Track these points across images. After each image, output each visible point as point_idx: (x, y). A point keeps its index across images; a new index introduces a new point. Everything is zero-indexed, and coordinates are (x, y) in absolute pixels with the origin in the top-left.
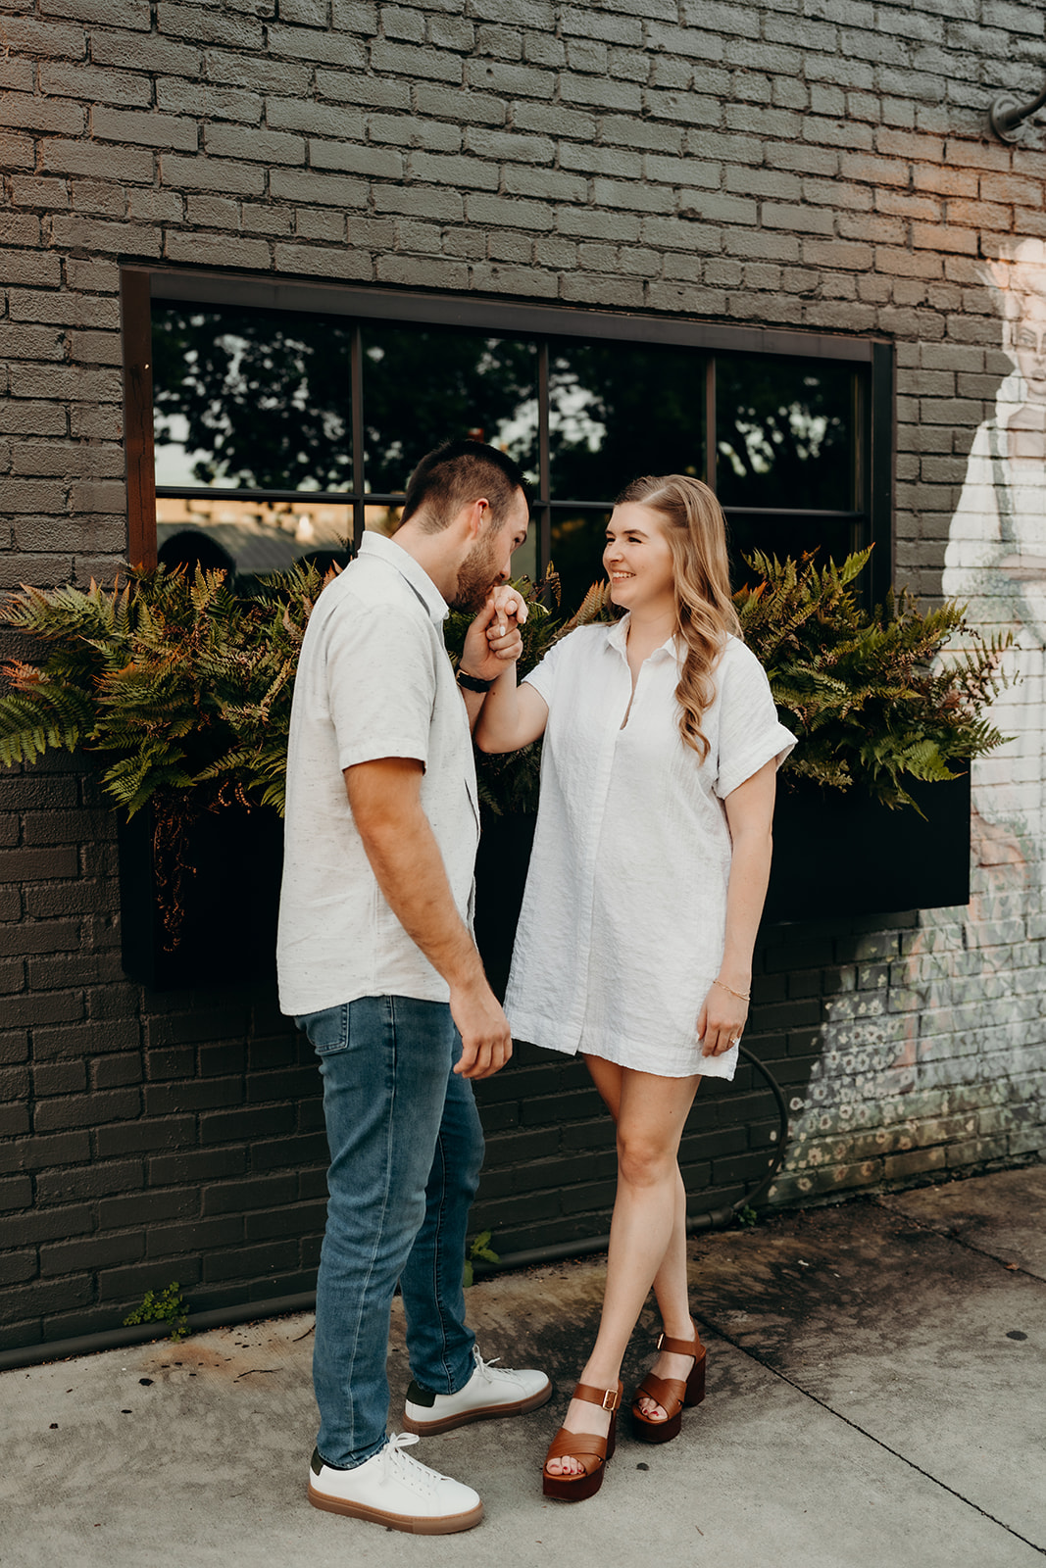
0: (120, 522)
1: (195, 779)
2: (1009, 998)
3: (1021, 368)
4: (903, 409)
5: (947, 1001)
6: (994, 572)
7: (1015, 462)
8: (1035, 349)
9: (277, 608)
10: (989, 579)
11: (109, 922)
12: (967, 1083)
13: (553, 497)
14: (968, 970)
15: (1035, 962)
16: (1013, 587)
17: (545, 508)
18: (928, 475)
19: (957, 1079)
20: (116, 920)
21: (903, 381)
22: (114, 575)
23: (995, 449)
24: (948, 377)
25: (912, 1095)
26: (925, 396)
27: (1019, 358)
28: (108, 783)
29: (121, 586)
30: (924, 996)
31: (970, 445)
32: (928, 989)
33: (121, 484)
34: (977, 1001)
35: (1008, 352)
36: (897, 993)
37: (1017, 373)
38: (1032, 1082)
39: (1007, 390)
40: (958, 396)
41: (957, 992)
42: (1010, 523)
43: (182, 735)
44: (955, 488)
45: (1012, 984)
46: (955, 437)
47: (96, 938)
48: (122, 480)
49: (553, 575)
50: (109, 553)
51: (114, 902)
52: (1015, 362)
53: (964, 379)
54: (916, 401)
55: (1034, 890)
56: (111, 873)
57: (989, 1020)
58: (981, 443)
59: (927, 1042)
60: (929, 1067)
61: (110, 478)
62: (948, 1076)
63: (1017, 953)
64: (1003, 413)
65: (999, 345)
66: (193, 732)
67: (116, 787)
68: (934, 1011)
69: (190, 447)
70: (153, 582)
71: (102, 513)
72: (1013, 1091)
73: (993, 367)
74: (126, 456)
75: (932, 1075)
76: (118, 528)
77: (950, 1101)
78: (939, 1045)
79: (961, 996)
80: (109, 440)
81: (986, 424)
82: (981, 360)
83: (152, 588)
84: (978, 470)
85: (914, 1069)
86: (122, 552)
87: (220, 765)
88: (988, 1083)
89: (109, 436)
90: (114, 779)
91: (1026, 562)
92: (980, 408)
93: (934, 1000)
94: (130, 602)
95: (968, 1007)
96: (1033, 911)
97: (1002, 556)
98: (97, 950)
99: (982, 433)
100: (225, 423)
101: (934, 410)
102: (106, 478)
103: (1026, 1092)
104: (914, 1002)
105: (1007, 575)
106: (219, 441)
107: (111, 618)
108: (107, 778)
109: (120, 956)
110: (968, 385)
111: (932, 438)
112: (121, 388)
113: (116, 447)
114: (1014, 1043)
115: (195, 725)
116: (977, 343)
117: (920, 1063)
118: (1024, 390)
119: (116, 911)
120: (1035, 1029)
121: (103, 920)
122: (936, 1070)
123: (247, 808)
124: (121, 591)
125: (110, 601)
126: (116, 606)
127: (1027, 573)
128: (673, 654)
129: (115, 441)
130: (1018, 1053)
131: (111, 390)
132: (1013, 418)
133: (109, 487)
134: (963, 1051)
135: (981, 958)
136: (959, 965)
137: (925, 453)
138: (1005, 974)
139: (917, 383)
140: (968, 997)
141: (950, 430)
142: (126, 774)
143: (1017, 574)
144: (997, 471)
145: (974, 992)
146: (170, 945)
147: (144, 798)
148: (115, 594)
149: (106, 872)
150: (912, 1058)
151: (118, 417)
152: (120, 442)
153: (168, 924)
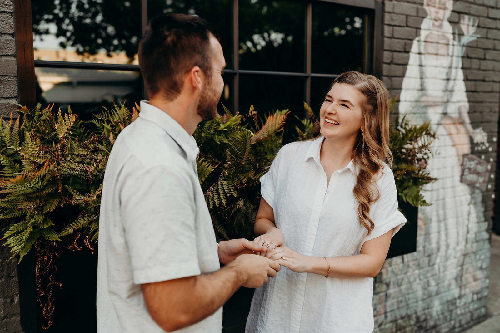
0: (14, 81)
1: (60, 235)
2: (418, 281)
3: (430, 15)
4: (387, 31)
5: (396, 286)
6: (418, 103)
7: (427, 56)
8: (435, 7)
9: (103, 126)
10: (416, 106)
11: (12, 301)
12: (402, 318)
13: (240, 68)
14: (404, 271)
15: (427, 265)
16: (424, 110)
17: (235, 74)
18: (396, 61)
19: (399, 317)
20: (16, 299)
21: (387, 18)
22: (10, 111)
23: (419, 50)
24: (404, 17)
25: (383, 327)
26: (395, 26)
27: (430, 11)
28: (6, 239)
29: (15, 117)
30: (388, 285)
31: (411, 48)
32: (390, 282)
33: (13, 59)
34: (407, 284)
35: (426, 7)
36: (378, 286)
37: (428, 17)
38: (425, 314)
39: (426, 24)
40: (407, 26)
41: (400, 281)
42: (424, 82)
43: (52, 210)
44: (405, 67)
45: (419, 275)
46: (406, 44)
47: (5, 310)
48: (14, 56)
49: (254, 113)
50: (7, 98)
51: (15, 289)
52: (428, 12)
53: (410, 19)
54: (391, 28)
55: (427, 236)
56: (13, 274)
57: (410, 291)
58: (415, 48)
59: (389, 303)
60: (389, 314)
61: (7, 56)
62: (396, 316)
63: (421, 262)
64: (423, 34)
65: (422, 4)
66: (58, 207)
67: (11, 242)
68: (391, 291)
69: (58, 35)
70: (34, 114)
71: (2, 76)
72: (418, 318)
73: (421, 14)
74: (16, 43)
75: (390, 318)
76: (13, 84)
77: (396, 326)
78: (393, 304)
79: (401, 283)
80: (5, 34)
81: (417, 39)
82: (416, 10)
83: (33, 117)
84: (413, 59)
85: (383, 316)
86: (15, 97)
87: (74, 226)
88: (409, 317)
89: (5, 32)
90: (10, 237)
91: (430, 99)
92: (415, 32)
93: (392, 286)
94: (20, 126)
95: (404, 287)
96: (427, 244)
97: (421, 96)
98: (6, 317)
99: (415, 43)
100: (71, 28)
101: (399, 32)
102: (4, 55)
103: (422, 318)
104: (384, 287)
105: (422, 104)
106: (68, 34)
107: (8, 136)
108: (6, 236)
109: (19, 318)
110: (411, 22)
111: (397, 45)
112: (12, 4)
113: (10, 38)
114: (419, 299)
115: (60, 202)
116: (415, 3)
117: (386, 313)
118: (431, 25)
119: (16, 295)
120: (426, 292)
121: (9, 300)
122: (391, 315)
123: (92, 251)
124: (15, 119)
125: (8, 127)
126: (12, 129)
127: (430, 104)
128: (353, 170)
129: (9, 34)
130: (420, 303)
131: (6, 5)
132: (427, 36)
133: (6, 61)
134: (401, 305)
135: (408, 266)
136: (401, 270)
137: (395, 51)
138: (417, 272)
139: (392, 19)
140: (404, 283)
141: (404, 41)
142: (18, 233)
143: (426, 104)
144: (420, 60)
145: (406, 280)
146: (46, 326)
147: (30, 246)
148: (10, 122)
149: (9, 274)
150: (383, 311)
151: (11, 21)
152: (12, 35)
153: (45, 314)
